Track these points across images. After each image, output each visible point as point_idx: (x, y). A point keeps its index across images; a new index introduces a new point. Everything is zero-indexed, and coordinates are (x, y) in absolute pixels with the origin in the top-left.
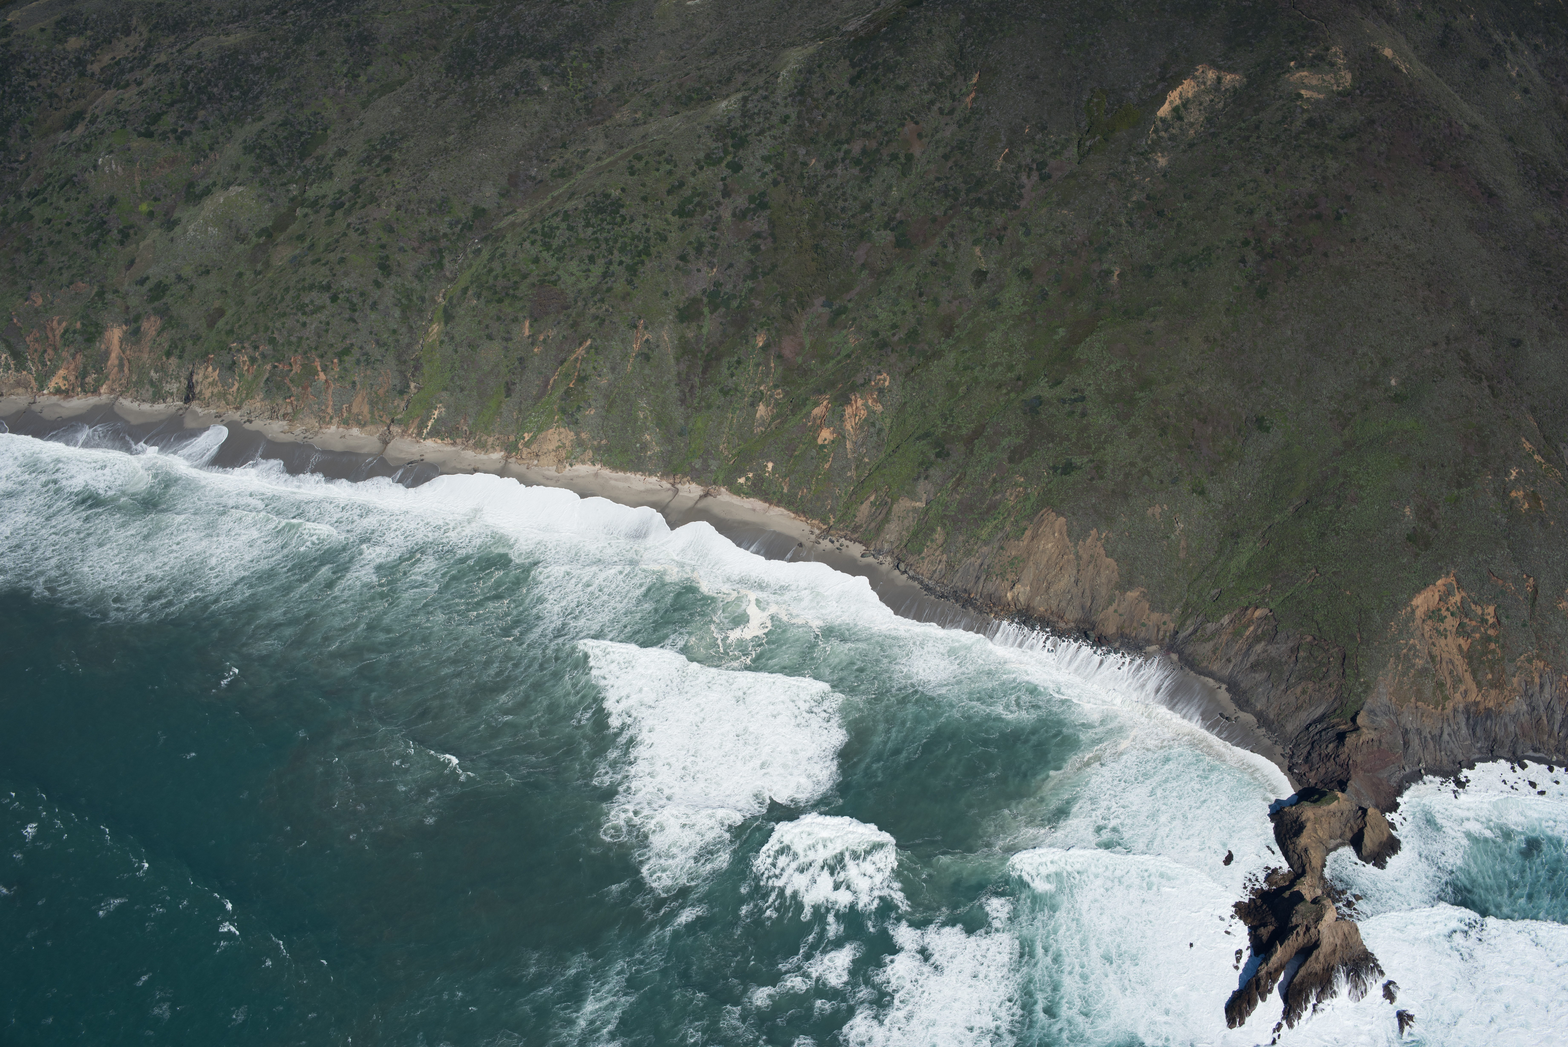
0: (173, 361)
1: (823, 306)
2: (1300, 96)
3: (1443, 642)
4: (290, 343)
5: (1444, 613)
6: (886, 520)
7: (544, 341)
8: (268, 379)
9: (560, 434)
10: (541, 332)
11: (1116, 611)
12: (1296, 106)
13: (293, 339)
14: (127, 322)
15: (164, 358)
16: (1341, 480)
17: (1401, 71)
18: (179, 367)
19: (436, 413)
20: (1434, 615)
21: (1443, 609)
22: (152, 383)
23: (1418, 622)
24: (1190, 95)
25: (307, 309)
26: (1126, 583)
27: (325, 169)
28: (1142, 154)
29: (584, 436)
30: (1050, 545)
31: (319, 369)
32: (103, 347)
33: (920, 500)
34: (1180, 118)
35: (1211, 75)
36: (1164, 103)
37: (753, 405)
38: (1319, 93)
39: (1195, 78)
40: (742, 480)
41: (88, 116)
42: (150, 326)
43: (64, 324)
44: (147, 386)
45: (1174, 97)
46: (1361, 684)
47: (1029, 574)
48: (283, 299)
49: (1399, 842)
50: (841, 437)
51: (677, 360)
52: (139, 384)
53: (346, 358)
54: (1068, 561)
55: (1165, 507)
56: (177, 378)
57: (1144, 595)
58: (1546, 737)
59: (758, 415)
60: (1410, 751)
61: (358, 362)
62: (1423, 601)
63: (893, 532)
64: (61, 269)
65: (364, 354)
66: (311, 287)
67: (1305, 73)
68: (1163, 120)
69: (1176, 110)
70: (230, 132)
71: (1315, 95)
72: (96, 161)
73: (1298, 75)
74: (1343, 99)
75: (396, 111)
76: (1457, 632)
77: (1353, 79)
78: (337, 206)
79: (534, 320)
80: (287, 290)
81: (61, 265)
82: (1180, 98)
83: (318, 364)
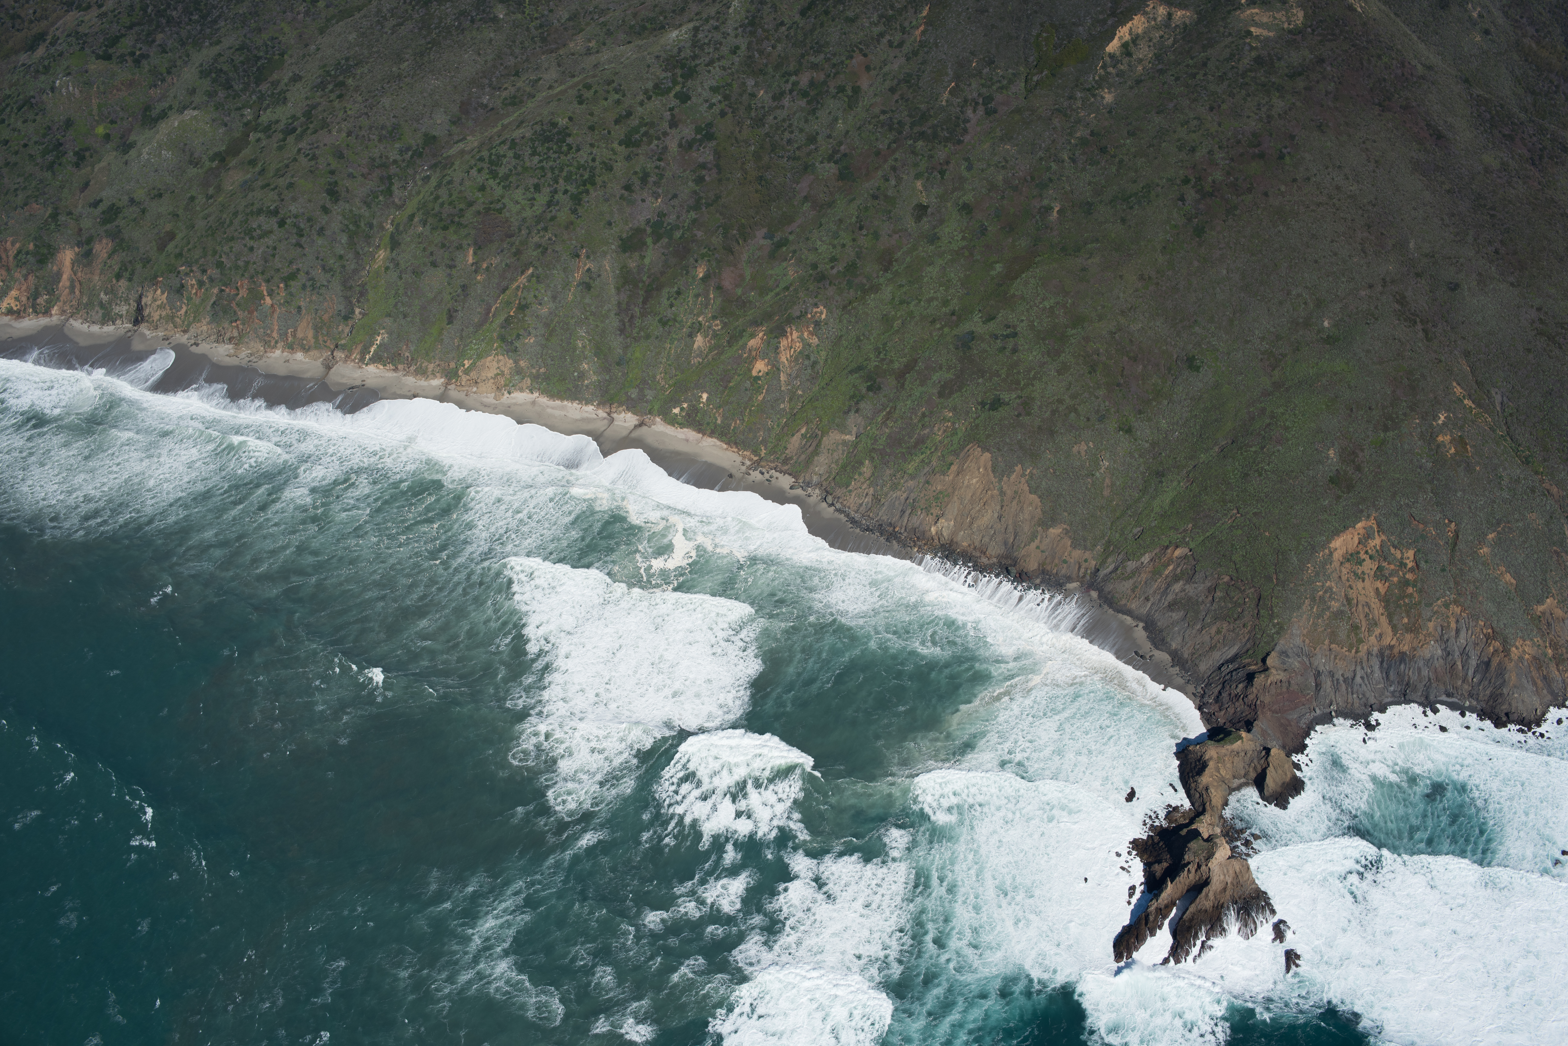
0: (123, 283)
1: (764, 238)
2: (1249, 33)
3: (1360, 585)
4: (237, 267)
5: (1363, 556)
6: (816, 452)
7: (488, 269)
8: (214, 303)
9: (499, 361)
10: (484, 260)
11: (1038, 547)
12: (1245, 44)
13: (240, 263)
14: (79, 244)
15: (114, 281)
16: (1268, 421)
17: (1355, 10)
18: (129, 289)
19: (379, 338)
20: (1352, 558)
21: (1362, 552)
22: (101, 305)
23: (1336, 564)
24: (1140, 31)
25: (255, 234)
26: (1048, 520)
27: (280, 94)
28: (1089, 90)
29: (522, 363)
30: (974, 481)
31: (265, 293)
32: (55, 268)
33: (850, 433)
34: (1129, 54)
35: (1162, 11)
36: (1113, 38)
37: (691, 335)
38: (1269, 30)
39: (1145, 13)
40: (676, 411)
41: (49, 38)
42: (102, 248)
43: (18, 245)
44: (97, 308)
45: (1124, 33)
46: (1274, 626)
47: (953, 509)
48: (231, 223)
49: (1303, 783)
50: (776, 369)
51: (618, 289)
52: (89, 305)
53: (292, 283)
54: (992, 496)
55: (1091, 444)
56: (127, 300)
57: (1067, 532)
58: (1460, 683)
59: (695, 346)
60: (1322, 693)
61: (304, 287)
62: (1342, 544)
63: (822, 465)
64: (16, 190)
65: (310, 280)
66: (260, 212)
67: (1256, 11)
68: (1112, 56)
69: (1125, 46)
70: (188, 56)
71: (1265, 33)
72: (54, 82)
73: (1248, 12)
74: (1294, 36)
75: (352, 37)
76: (1375, 575)
77: (1305, 17)
78: (289, 131)
79: (478, 247)
80: (236, 214)
81: (17, 186)
82: (1130, 34)
83: (264, 288)
